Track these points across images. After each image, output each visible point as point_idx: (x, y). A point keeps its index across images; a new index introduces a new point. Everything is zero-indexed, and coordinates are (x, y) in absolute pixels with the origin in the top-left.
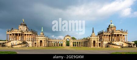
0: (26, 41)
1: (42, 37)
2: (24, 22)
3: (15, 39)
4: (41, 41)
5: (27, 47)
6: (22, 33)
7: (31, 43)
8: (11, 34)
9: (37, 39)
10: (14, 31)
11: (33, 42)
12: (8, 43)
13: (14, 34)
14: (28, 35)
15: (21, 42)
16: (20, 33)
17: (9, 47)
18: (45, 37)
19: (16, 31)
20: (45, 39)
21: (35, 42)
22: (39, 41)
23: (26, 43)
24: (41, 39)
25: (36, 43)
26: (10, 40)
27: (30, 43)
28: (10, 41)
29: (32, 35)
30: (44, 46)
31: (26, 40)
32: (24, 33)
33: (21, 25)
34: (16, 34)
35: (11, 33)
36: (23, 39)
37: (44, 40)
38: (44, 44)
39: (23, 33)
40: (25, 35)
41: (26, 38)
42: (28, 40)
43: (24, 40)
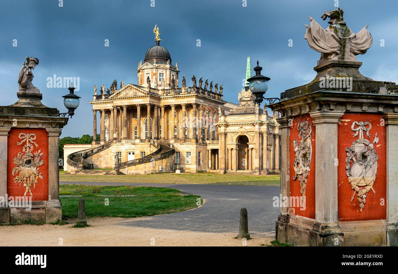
0: (172, 142)
1: (246, 113)
2: (158, 43)
3: (124, 134)
4: (243, 141)
5: (178, 172)
6: (155, 102)
7: (194, 154)
8: (108, 112)
9: (222, 130)
10: (122, 95)
11: (201, 148)
12: (102, 153)
13: (122, 108)
14: (178, 107)
15: (149, 149)
16: (147, 101)
17: (107, 171)
18: (264, 118)
19: (131, 93)
20: (264, 128)
21: (210, 147)
22: (232, 143)
23: (173, 151)
24: (245, 130)
25: (215, 152)
26: (105, 141)
27: (189, 153)
28: (107, 146)
29: (198, 105)
30: (261, 168)
31: (171, 136)
33: (148, 59)
34: (131, 110)
35: (109, 106)
36: (159, 132)
37: (261, 134)
38: (261, 158)
39: (159, 99)
40: (168, 108)
41: (172, 123)
42: (181, 136)
43: (162, 135)
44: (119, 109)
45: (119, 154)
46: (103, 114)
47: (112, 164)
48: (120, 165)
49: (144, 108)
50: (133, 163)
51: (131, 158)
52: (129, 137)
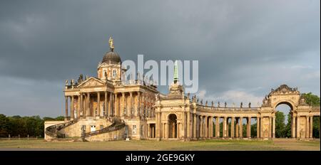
0: (122, 118)
1: (175, 99)
2: (112, 50)
3: (88, 113)
4: (173, 118)
5: (128, 139)
6: (111, 90)
7: (138, 127)
8: (76, 97)
9: (158, 110)
10: (86, 85)
11: (143, 123)
12: (72, 126)
13: (86, 94)
14: (127, 94)
15: (106, 124)
16: (104, 89)
17: (76, 139)
18: (188, 102)
19: (93, 83)
20: (188, 109)
21: (149, 122)
22: (165, 119)
23: (124, 125)
24: (175, 110)
25: (152, 126)
26: (74, 117)
27: (134, 126)
28: (76, 121)
29: (141, 93)
30: (186, 137)
31: (121, 114)
32: (117, 91)
33: (105, 61)
34: (93, 96)
35: (77, 93)
36: (113, 111)
37: (186, 113)
38: (186, 130)
39: (113, 88)
40: (120, 95)
41: (122, 105)
42: (129, 114)
43: (116, 114)
44: (85, 95)
45: (84, 127)
46: (73, 99)
47: (79, 134)
48: (85, 135)
49: (102, 94)
50: (95, 133)
51: (93, 130)
52: (91, 115)
